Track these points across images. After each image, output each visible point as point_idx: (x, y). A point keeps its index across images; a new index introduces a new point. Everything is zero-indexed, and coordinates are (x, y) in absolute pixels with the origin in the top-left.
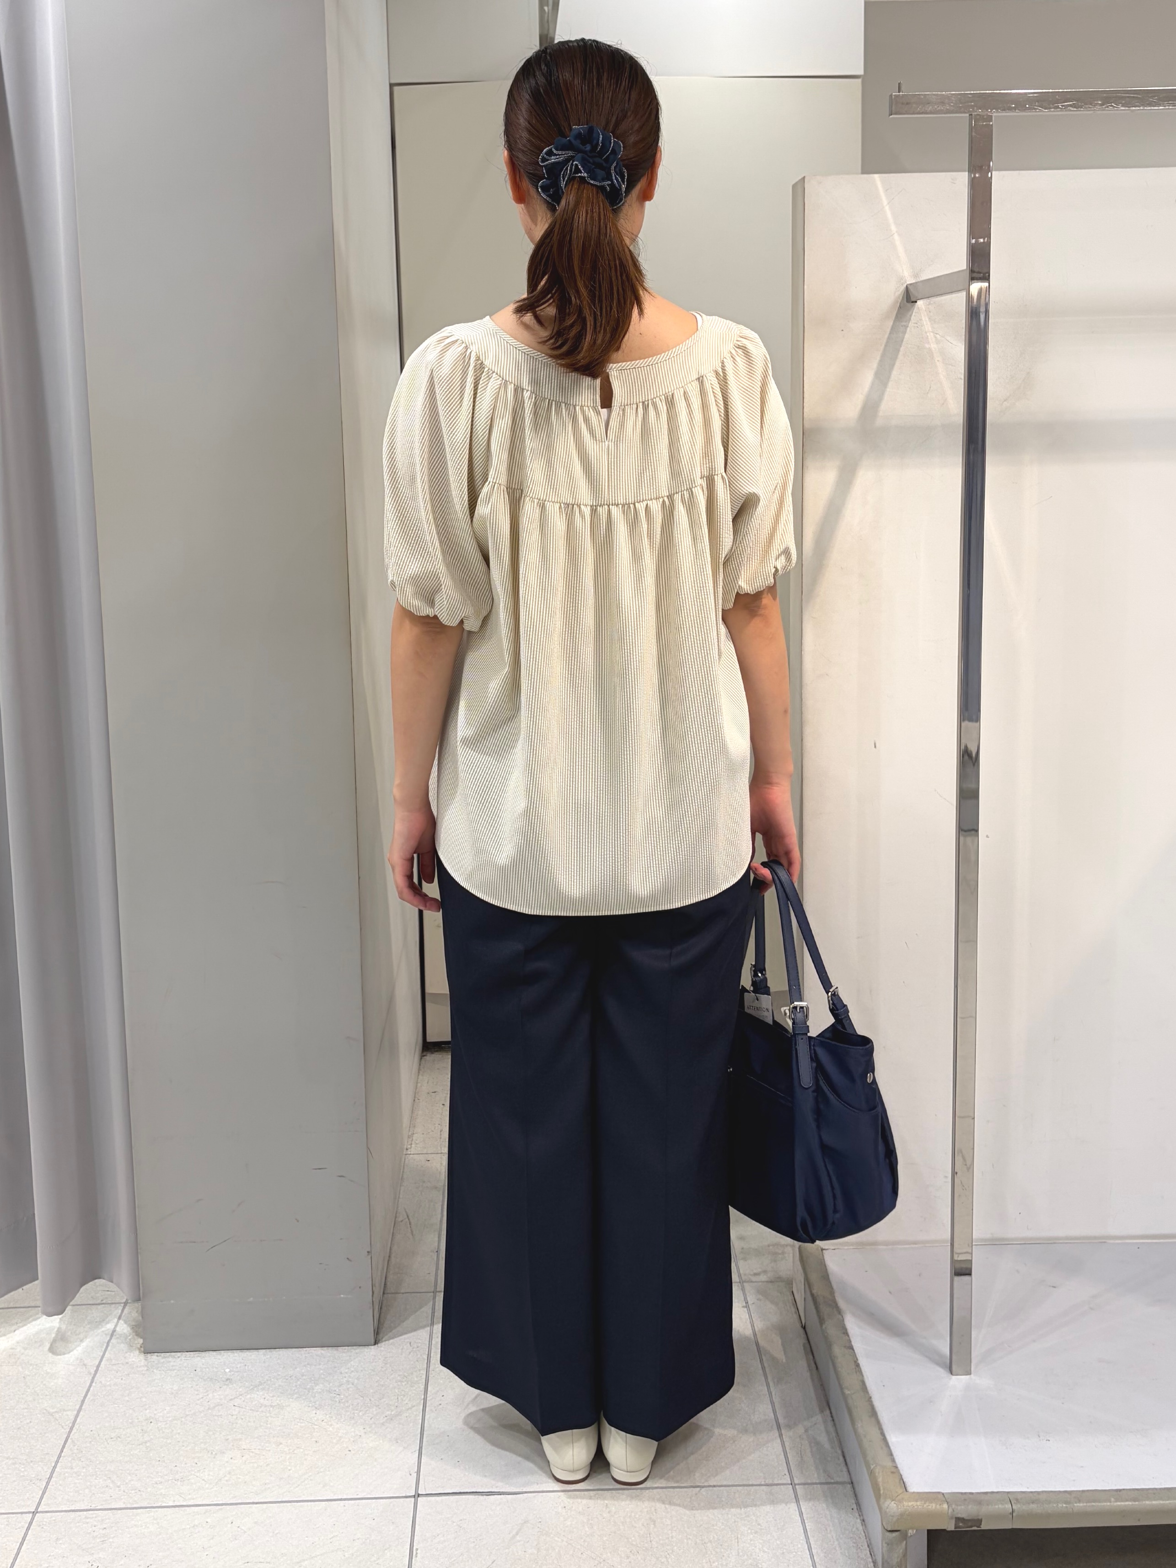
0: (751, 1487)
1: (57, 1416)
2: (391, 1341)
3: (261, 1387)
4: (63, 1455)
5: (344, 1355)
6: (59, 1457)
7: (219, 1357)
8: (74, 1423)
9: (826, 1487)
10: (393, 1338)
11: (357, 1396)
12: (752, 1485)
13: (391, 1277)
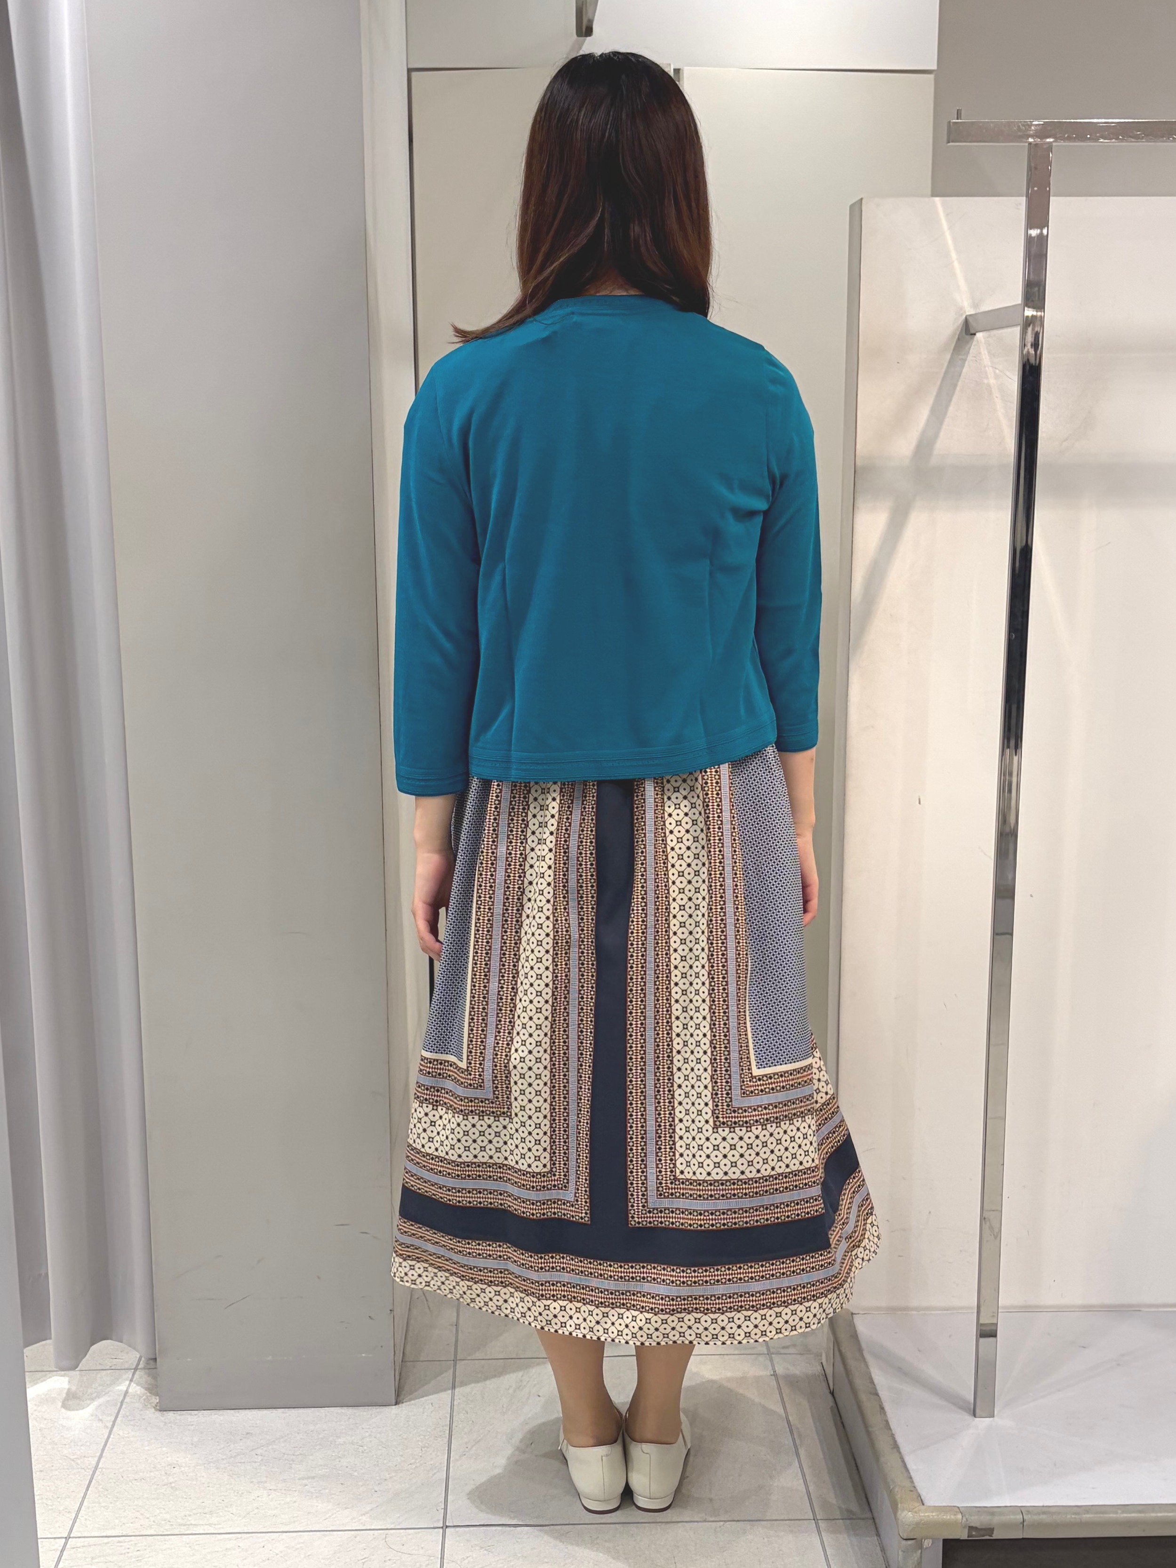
0: (774, 1522)
1: (79, 1462)
2: (413, 1402)
3: (282, 1440)
4: (89, 1492)
5: (365, 1413)
6: (85, 1494)
7: (238, 1415)
8: (96, 1468)
9: (848, 1522)
10: (414, 1400)
11: (380, 1447)
12: (776, 1520)
13: (409, 1348)
